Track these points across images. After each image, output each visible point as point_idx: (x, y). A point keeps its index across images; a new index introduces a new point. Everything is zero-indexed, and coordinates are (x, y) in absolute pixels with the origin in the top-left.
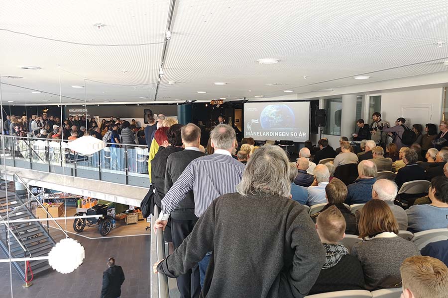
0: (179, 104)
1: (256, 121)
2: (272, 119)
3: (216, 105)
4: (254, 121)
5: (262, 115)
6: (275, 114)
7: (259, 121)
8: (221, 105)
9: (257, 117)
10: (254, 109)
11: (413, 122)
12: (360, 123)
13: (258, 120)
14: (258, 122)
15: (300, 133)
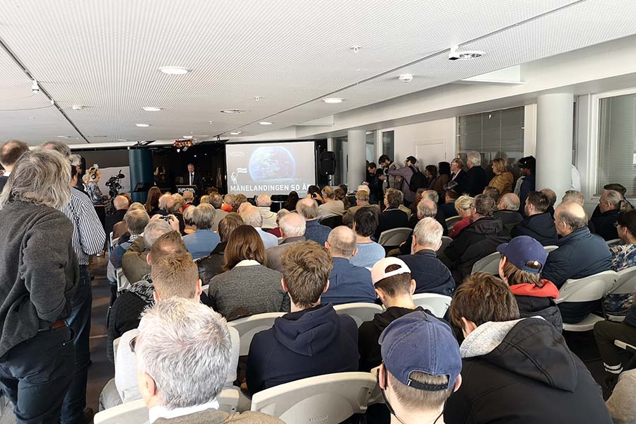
0: (132, 148)
1: (244, 171)
2: (265, 166)
3: (183, 147)
4: (240, 170)
5: (251, 162)
6: (269, 160)
7: (248, 170)
8: (190, 148)
9: (245, 165)
10: (241, 153)
11: (426, 164)
12: (371, 168)
13: (245, 169)
14: (246, 172)
15: (304, 186)
